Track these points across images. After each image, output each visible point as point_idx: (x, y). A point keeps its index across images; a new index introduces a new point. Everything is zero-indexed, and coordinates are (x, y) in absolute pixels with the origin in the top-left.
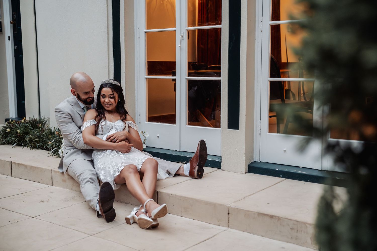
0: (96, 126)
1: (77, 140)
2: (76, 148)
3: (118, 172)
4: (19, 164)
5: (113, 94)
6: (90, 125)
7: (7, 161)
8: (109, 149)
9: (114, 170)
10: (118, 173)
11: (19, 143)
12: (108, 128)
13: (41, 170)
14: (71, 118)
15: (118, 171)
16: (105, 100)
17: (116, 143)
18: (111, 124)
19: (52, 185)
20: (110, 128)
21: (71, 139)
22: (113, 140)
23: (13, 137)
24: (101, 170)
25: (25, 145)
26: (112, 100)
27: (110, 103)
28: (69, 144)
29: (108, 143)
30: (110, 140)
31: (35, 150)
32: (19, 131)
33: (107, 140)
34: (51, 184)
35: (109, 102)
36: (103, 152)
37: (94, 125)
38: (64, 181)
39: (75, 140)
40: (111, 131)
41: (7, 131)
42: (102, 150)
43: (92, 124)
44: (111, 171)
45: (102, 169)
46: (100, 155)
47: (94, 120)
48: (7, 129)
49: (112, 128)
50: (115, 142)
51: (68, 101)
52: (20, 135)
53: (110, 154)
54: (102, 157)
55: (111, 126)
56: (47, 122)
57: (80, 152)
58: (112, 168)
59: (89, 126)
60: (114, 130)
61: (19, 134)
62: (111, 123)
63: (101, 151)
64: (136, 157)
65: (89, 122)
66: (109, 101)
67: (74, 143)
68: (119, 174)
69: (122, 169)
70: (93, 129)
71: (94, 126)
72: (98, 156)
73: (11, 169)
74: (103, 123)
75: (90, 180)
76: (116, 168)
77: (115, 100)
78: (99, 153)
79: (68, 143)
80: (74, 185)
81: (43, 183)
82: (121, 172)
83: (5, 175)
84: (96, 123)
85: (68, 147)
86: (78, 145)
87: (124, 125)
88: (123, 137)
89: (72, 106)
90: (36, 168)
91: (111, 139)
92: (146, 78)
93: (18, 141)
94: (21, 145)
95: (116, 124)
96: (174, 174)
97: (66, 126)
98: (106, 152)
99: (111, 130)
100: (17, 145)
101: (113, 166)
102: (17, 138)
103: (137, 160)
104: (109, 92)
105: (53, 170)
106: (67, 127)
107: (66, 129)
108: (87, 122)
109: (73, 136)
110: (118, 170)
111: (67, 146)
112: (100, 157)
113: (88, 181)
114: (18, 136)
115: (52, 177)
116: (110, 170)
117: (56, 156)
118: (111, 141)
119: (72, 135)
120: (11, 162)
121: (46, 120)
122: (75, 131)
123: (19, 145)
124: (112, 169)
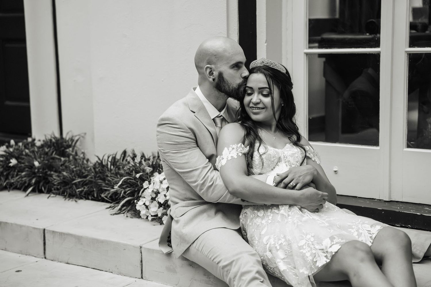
0: (249, 156)
1: (208, 184)
2: (205, 203)
3: (326, 257)
4: (61, 234)
5: (270, 89)
6: (238, 154)
7: (34, 228)
8: (282, 205)
9: (314, 252)
10: (325, 259)
11: (37, 188)
12: (272, 159)
13: (116, 246)
14: (194, 138)
15: (325, 255)
16: (252, 99)
17: (297, 190)
18: (276, 152)
19: (142, 278)
20: (276, 161)
21: (195, 182)
22: (289, 185)
23: (25, 176)
24: (277, 250)
25: (49, 191)
26: (267, 100)
27: (260, 106)
28: (185, 194)
29: (280, 190)
30: (282, 185)
31: (76, 201)
32: (36, 164)
33: (277, 185)
34: (140, 277)
35: (258, 103)
36: (270, 210)
37: (244, 154)
38: (171, 270)
39: (203, 184)
40: (277, 167)
41: (11, 165)
42: (266, 207)
43: (241, 153)
44: (308, 254)
45: (278, 248)
46: (263, 218)
47: (241, 145)
48: (11, 161)
49: (279, 160)
50: (293, 188)
51: (186, 104)
52: (38, 171)
53: (289, 216)
54: (270, 221)
55: (277, 156)
56: (78, 143)
57: (213, 212)
58: (309, 246)
59: (236, 157)
60: (284, 165)
61: (36, 170)
62: (276, 150)
63: (263, 209)
64: (349, 224)
65: (233, 149)
66: (258, 101)
67: (201, 190)
68: (328, 261)
69: (336, 251)
70: (243, 162)
71: (244, 156)
72: (258, 221)
73: (45, 244)
74: (262, 150)
75: (257, 276)
76: (318, 247)
77: (272, 99)
78: (261, 213)
79: (183, 192)
80: (195, 280)
81: (120, 274)
82: (333, 257)
83: (29, 255)
84: (247, 149)
85: (184, 201)
86: (211, 194)
87: (302, 154)
88: (308, 179)
89: (194, 114)
90: (102, 242)
91: (284, 183)
92: (307, 54)
93: (37, 183)
94: (41, 192)
95: (286, 153)
96: (421, 255)
97: (184, 154)
98: (276, 211)
99: (279, 164)
100: (33, 191)
101: (310, 243)
102: (34, 177)
103: (355, 230)
104: (260, 82)
105: (143, 246)
106: (186, 157)
107: (184, 161)
108: (230, 149)
109: (199, 176)
110: (324, 252)
111: (181, 198)
112: (264, 222)
113: (254, 279)
114: (34, 173)
115: (142, 261)
116: (304, 252)
117: (129, 215)
118: (286, 187)
119: (197, 173)
120: (44, 230)
121: (76, 138)
122: (203, 165)
123: (37, 190)
124: (309, 249)
